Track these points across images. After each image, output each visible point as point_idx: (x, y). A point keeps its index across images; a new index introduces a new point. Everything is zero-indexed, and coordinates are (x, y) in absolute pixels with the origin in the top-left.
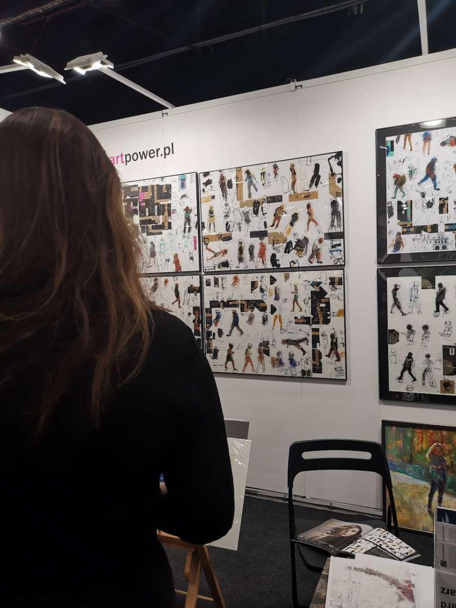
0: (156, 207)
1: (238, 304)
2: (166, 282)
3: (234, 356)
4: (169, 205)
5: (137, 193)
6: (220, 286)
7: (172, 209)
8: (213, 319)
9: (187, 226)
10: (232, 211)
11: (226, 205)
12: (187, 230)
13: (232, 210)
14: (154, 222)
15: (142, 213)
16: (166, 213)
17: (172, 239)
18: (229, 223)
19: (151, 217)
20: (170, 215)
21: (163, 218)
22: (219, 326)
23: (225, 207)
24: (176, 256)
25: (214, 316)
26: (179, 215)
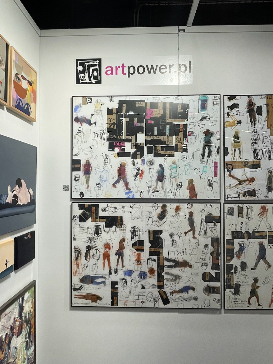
0: (168, 126)
1: (266, 235)
2: (177, 209)
3: (259, 291)
4: (185, 126)
5: (143, 110)
6: (245, 216)
7: (188, 130)
8: (235, 251)
9: (207, 151)
10: (261, 139)
11: (255, 131)
12: (206, 155)
13: (261, 137)
14: (164, 143)
15: (149, 132)
16: (181, 134)
17: (187, 162)
18: (258, 151)
19: (161, 137)
20: (185, 136)
21: (176, 139)
22: (242, 259)
23: (254, 134)
24: (191, 182)
25: (236, 248)
26: (197, 137)
